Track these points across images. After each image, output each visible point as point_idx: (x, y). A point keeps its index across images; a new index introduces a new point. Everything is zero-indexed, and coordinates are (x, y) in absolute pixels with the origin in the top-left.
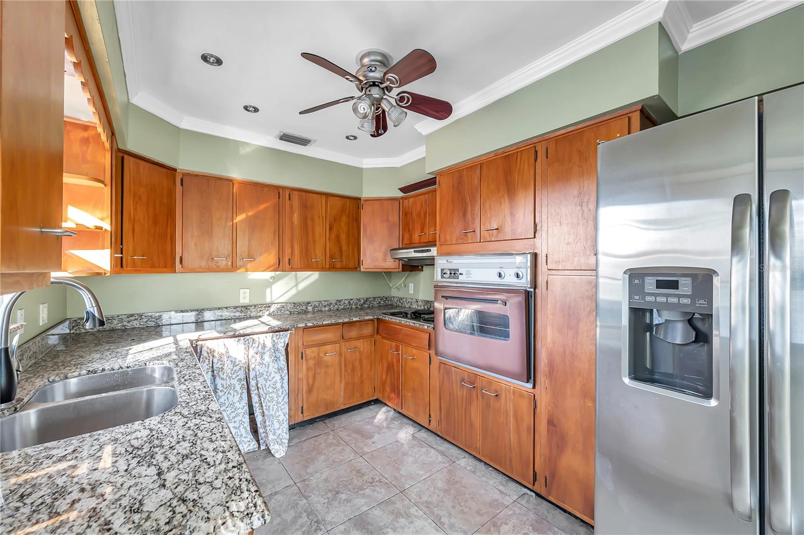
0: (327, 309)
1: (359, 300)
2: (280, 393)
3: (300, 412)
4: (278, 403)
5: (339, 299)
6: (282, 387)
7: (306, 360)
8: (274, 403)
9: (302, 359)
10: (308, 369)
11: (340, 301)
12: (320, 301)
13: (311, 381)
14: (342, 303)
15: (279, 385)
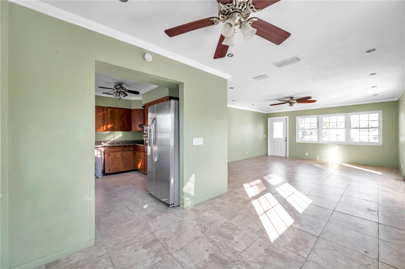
0: (121, 143)
1: (133, 141)
2: (100, 164)
3: (109, 170)
4: (100, 166)
5: (126, 140)
6: (101, 163)
7: (111, 156)
8: (99, 166)
9: (109, 155)
10: (111, 159)
11: (126, 141)
12: (119, 141)
13: (112, 162)
14: (127, 142)
15: (100, 162)
